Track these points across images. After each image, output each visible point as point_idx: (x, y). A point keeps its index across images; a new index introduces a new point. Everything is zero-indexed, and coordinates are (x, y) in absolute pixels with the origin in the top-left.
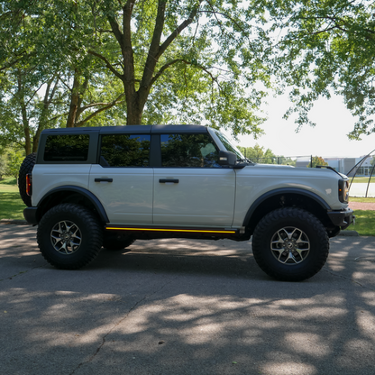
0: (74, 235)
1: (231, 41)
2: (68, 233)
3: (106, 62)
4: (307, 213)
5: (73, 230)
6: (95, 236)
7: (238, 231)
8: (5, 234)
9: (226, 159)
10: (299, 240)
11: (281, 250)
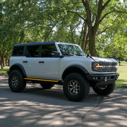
9: (54, 54)
10: (77, 86)
11: (71, 89)
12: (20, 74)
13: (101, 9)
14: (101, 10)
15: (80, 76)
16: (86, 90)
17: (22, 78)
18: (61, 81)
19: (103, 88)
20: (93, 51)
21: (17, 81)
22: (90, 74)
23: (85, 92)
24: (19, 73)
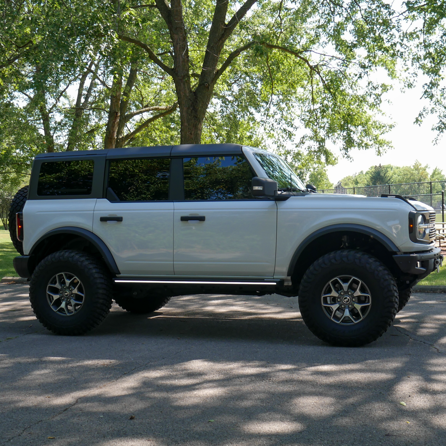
0: (75, 291)
1: (338, 9)
2: (69, 288)
3: (148, 50)
4: (366, 256)
5: (73, 284)
6: (101, 291)
7: (281, 282)
8: (5, 295)
10: (358, 293)
11: (334, 306)
13: (223, 35)
14: (221, 39)
18: (283, 281)
22: (402, 251)
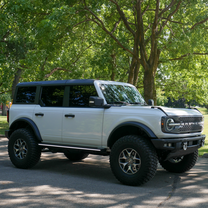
9: (93, 102)
10: (135, 158)
11: (125, 164)
12: (30, 137)
15: (140, 141)
16: (152, 166)
17: (34, 144)
18: (106, 149)
19: (176, 161)
20: (151, 91)
21: (24, 148)
22: (158, 137)
23: (150, 168)
24: (28, 135)
